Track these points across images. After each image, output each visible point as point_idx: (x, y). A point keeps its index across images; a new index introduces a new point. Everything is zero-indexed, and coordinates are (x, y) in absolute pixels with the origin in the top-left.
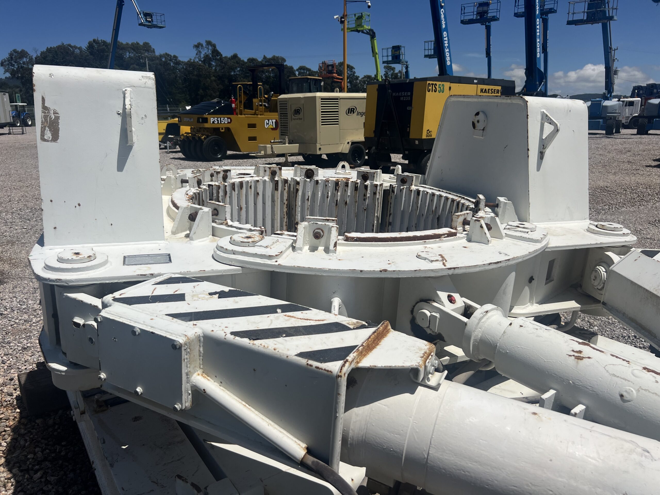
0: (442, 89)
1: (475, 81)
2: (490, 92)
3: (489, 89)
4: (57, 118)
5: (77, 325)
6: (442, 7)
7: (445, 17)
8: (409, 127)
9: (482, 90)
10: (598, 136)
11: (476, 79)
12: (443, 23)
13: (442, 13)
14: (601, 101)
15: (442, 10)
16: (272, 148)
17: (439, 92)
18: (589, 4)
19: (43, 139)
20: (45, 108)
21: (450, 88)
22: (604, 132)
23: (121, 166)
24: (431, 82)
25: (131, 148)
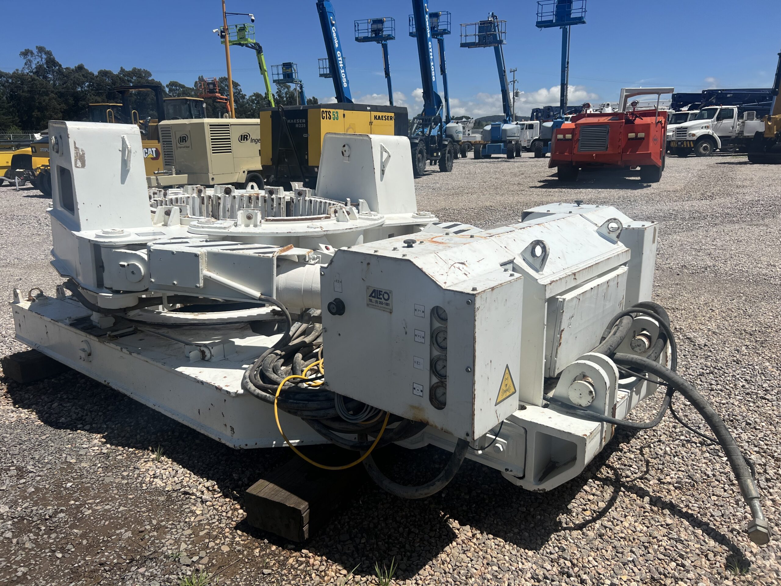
0: (336, 116)
1: (369, 108)
2: (384, 119)
3: (382, 116)
4: (84, 154)
5: (123, 266)
6: (333, 25)
7: (337, 36)
8: (307, 154)
9: (375, 117)
10: (500, 159)
11: (369, 106)
12: (336, 41)
13: (333, 31)
14: (500, 124)
15: (334, 28)
16: (157, 179)
17: (334, 120)
18: (479, 27)
19: (77, 167)
20: (76, 148)
21: (344, 115)
22: (505, 156)
23: (123, 181)
24: (325, 110)
25: (128, 171)
